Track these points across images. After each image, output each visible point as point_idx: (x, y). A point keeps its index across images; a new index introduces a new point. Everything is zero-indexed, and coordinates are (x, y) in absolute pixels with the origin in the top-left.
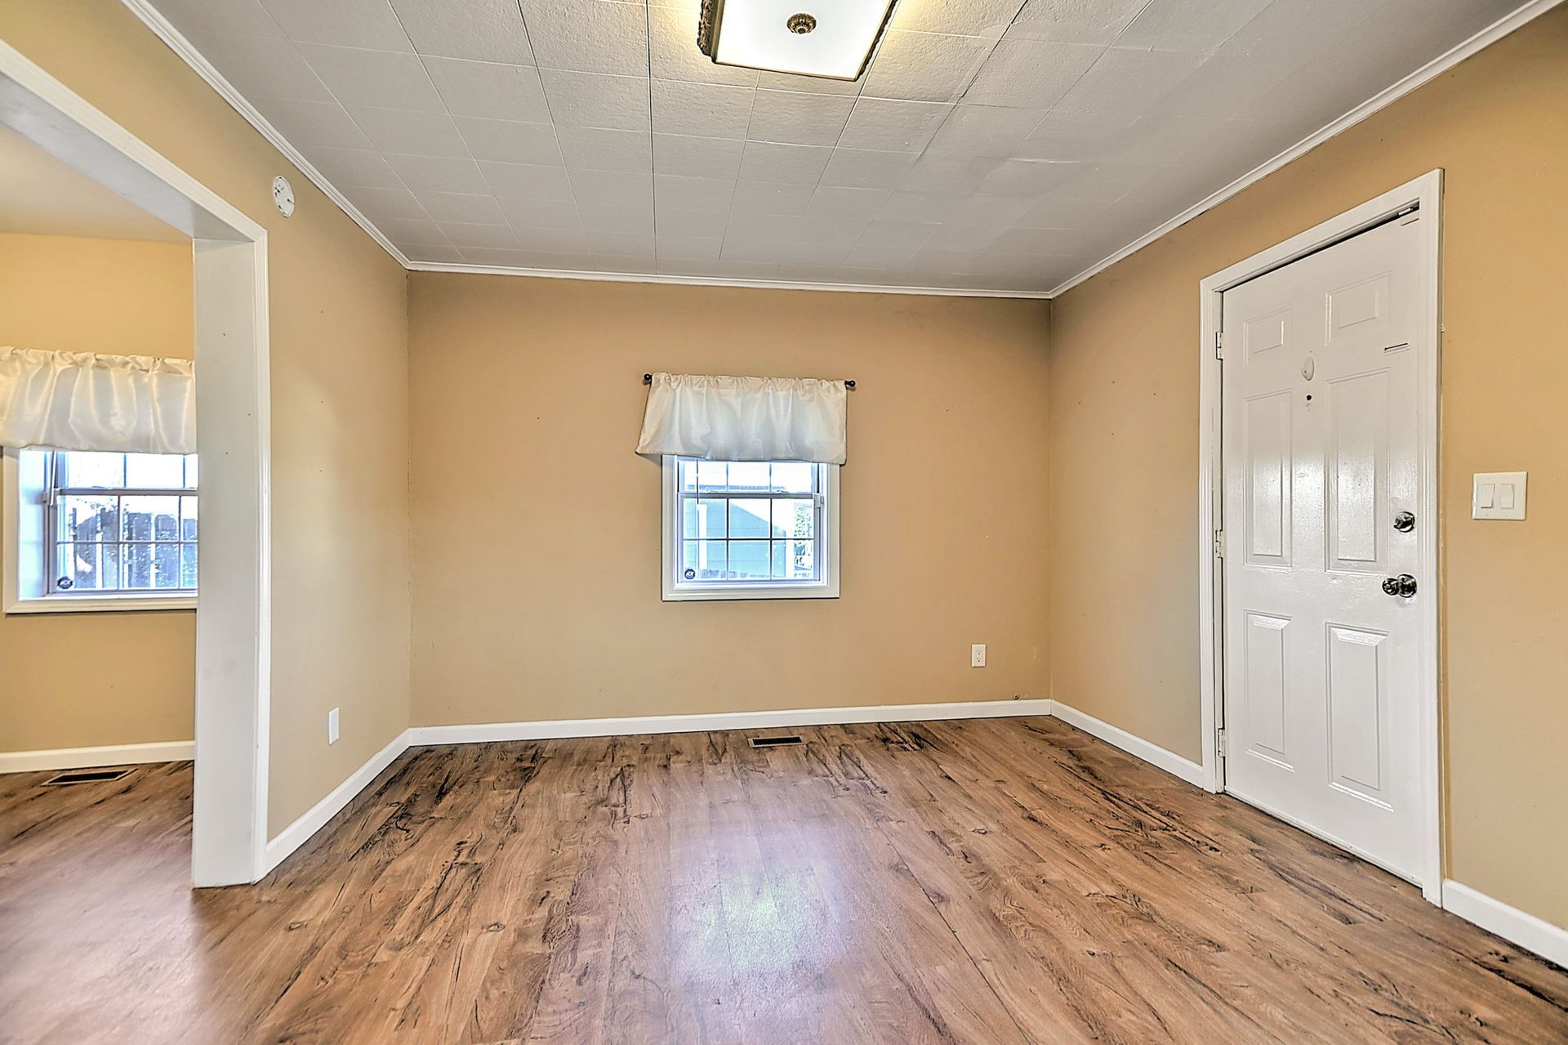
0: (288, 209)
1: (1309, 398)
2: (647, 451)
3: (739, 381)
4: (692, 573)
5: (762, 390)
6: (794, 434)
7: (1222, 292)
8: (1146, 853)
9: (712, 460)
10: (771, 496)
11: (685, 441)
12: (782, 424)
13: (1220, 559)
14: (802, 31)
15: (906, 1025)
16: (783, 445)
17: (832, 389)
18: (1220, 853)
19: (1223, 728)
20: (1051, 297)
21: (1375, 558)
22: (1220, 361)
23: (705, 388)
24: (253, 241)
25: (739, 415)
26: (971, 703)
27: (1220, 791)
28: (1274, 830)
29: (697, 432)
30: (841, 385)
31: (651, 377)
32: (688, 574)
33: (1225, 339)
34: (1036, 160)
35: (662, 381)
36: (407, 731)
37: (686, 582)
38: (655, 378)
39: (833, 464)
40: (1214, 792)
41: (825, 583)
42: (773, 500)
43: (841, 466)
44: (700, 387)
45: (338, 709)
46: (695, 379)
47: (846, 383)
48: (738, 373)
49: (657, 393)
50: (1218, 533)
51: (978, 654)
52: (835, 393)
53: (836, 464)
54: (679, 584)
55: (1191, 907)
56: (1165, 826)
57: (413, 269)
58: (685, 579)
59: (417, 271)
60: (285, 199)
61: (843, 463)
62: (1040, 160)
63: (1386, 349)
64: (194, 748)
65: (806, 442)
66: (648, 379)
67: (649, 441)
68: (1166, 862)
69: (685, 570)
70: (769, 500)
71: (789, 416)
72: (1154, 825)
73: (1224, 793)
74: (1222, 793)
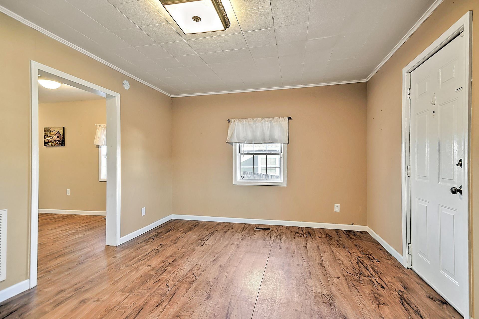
0: (128, 88)
1: (434, 112)
2: (228, 142)
3: (254, 120)
4: (243, 177)
5: (261, 122)
6: (271, 135)
7: (410, 72)
8: (353, 283)
9: (247, 143)
10: (267, 154)
11: (238, 139)
12: (267, 133)
13: (409, 177)
14: (197, 21)
15: (219, 316)
16: (267, 138)
17: (283, 120)
18: (384, 289)
19: (410, 244)
20: (367, 81)
21: (453, 178)
22: (409, 99)
23: (244, 123)
24: (116, 97)
25: (254, 129)
26: (334, 224)
27: (409, 268)
28: (419, 286)
29: (242, 135)
30: (286, 119)
31: (229, 120)
32: (242, 177)
33: (411, 91)
34: (318, 38)
35: (232, 121)
36: (171, 215)
37: (241, 179)
38: (230, 121)
39: (284, 143)
40: (407, 268)
41: (281, 181)
42: (267, 155)
43: (287, 144)
44: (243, 122)
45: (145, 207)
46: (242, 120)
47: (288, 118)
48: (254, 117)
49: (231, 125)
50: (408, 167)
51: (337, 207)
52: (284, 121)
53: (285, 144)
54: (239, 180)
55: (350, 304)
56: (371, 275)
57: (173, 97)
58: (241, 178)
59: (174, 97)
60: (127, 85)
61: (288, 143)
62: (320, 38)
63: (456, 90)
64: (106, 213)
65: (275, 137)
66: (229, 121)
67: (229, 138)
68: (357, 288)
69: (241, 176)
70: (266, 155)
71: (269, 129)
72: (367, 274)
73: (411, 269)
74: (410, 269)
